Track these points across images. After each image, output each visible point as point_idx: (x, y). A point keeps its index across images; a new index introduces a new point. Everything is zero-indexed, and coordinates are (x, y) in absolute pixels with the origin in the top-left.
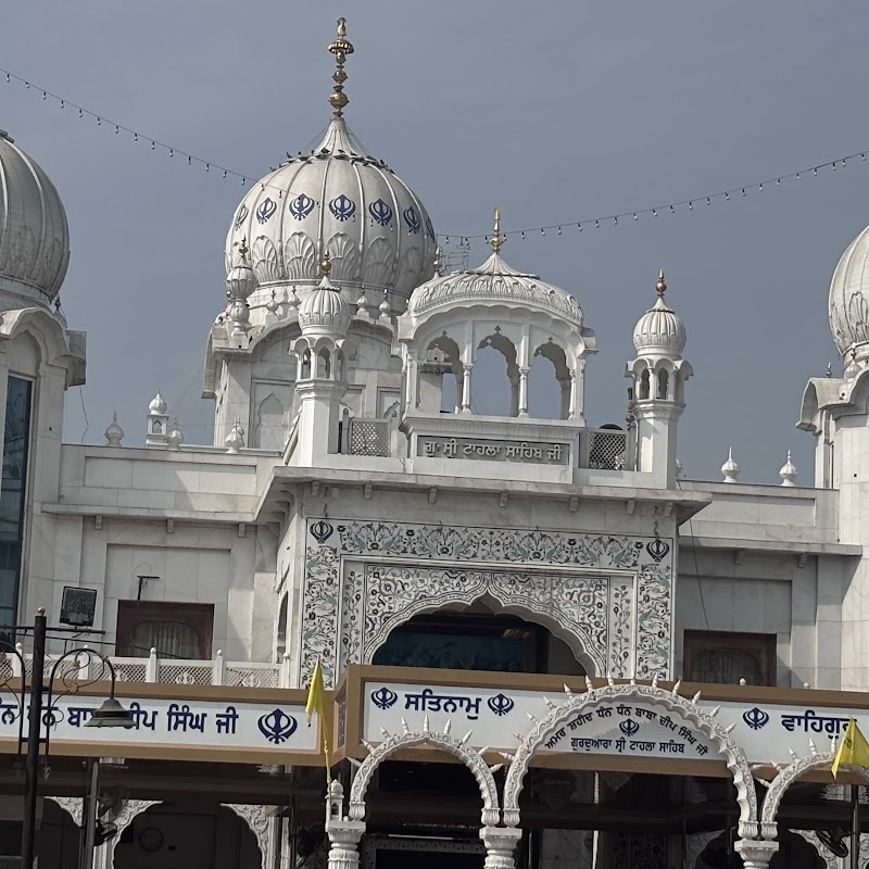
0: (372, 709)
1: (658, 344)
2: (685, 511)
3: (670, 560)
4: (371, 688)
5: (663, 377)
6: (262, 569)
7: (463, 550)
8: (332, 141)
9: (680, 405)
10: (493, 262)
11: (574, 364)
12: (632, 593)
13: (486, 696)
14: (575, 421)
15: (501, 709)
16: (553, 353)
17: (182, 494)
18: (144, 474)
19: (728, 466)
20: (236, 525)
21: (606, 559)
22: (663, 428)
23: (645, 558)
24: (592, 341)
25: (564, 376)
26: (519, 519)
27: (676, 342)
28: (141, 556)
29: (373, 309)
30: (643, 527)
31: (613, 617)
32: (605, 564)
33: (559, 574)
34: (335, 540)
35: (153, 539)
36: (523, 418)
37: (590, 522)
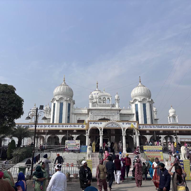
0: (90, 124)
1: (117, 97)
2: (120, 110)
3: (119, 114)
4: (90, 122)
5: (117, 100)
6: (88, 117)
7: (102, 114)
8: (97, 89)
9: (119, 102)
10: (104, 92)
11: (110, 99)
12: (116, 117)
13: (100, 122)
14: (111, 104)
15: (101, 124)
16: (109, 98)
17: (82, 112)
18: (79, 110)
19: (124, 107)
20: (86, 114)
21: (114, 114)
22: (118, 104)
23: (117, 114)
24: (112, 97)
25: (110, 100)
26: (107, 111)
27: (118, 97)
28: (79, 116)
29: (100, 101)
30: (117, 112)
31: (115, 119)
32: (114, 115)
33: (110, 116)
34: (92, 114)
35: (80, 115)
36: (107, 104)
37: (112, 111)
